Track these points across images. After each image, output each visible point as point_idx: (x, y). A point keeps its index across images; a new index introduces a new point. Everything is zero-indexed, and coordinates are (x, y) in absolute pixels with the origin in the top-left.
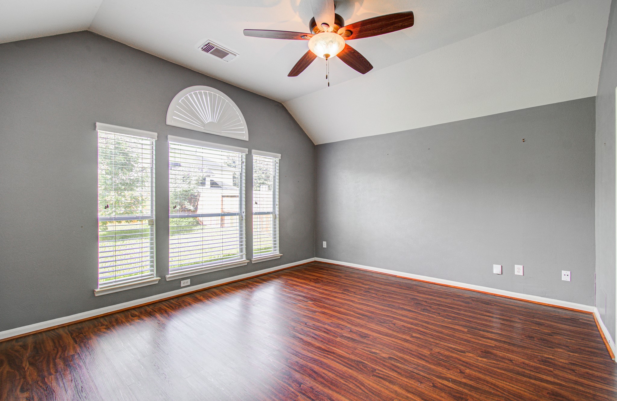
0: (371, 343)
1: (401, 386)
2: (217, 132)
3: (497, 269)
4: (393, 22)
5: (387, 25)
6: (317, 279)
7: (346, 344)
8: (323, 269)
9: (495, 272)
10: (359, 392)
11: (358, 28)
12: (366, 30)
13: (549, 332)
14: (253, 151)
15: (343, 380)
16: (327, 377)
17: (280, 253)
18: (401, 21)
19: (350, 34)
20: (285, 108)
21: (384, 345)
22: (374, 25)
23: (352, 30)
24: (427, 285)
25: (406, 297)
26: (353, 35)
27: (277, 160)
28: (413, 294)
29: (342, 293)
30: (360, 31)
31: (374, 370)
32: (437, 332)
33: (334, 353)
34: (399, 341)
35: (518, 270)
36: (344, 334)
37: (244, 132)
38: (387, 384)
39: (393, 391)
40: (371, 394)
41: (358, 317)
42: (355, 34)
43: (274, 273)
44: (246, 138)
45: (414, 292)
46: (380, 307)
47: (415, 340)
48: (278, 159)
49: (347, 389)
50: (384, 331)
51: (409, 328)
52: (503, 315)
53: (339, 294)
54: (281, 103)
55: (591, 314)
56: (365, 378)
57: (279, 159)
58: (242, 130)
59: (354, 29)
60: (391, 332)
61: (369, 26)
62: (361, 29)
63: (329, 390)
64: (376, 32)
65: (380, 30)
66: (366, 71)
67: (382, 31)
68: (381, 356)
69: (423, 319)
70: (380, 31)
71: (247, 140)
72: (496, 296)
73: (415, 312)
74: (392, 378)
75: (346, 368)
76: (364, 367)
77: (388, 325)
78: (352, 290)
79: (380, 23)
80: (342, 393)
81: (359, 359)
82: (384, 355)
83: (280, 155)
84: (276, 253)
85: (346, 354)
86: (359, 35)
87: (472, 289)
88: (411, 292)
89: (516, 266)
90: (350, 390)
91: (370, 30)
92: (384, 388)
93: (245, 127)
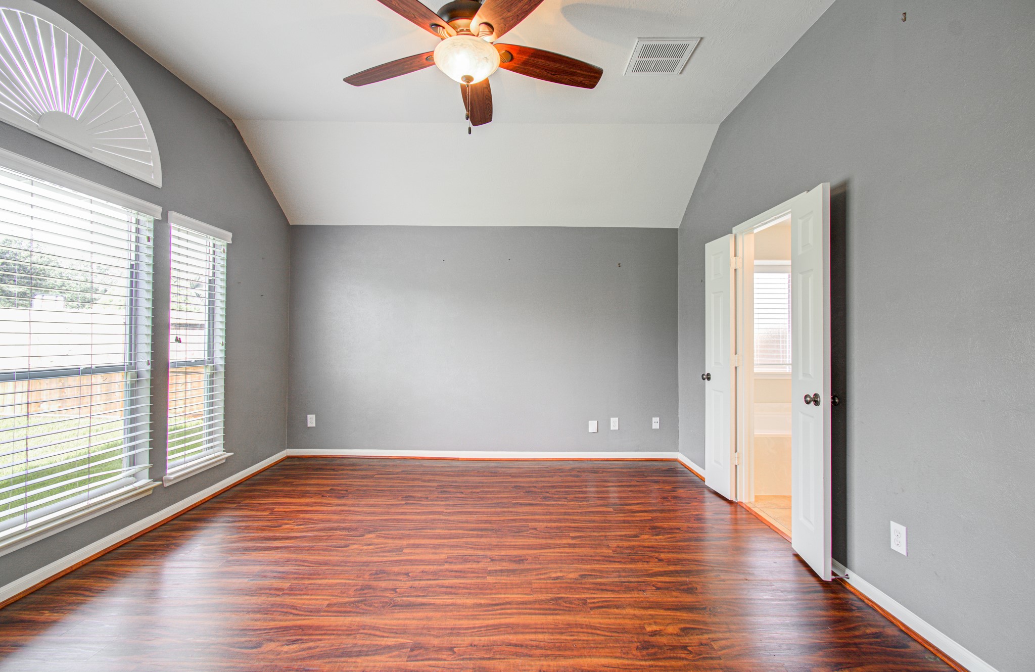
0: (539, 566)
1: (633, 606)
2: (84, 149)
3: (592, 426)
4: (574, 72)
5: (564, 72)
6: (331, 489)
7: (510, 582)
8: (323, 469)
9: (590, 431)
10: (602, 641)
11: (525, 57)
12: (533, 65)
13: (670, 488)
14: (173, 215)
15: (567, 636)
16: (542, 643)
17: (227, 451)
18: (582, 75)
19: (510, 59)
20: (239, 133)
21: (555, 561)
22: (548, 63)
23: (514, 55)
24: (511, 464)
25: (506, 487)
26: (511, 62)
27: (222, 245)
28: (507, 480)
29: (407, 504)
30: (525, 63)
31: (584, 602)
32: (590, 522)
33: (509, 603)
34: (567, 550)
35: (614, 423)
36: (489, 569)
37: (152, 165)
38: (616, 611)
39: (631, 616)
40: (617, 634)
41: (478, 535)
42: (515, 63)
43: (214, 500)
44: (156, 179)
45: (507, 477)
46: (489, 510)
47: (579, 541)
48: (225, 243)
49: (584, 645)
50: (534, 543)
51: (557, 528)
52: (620, 482)
53: (403, 507)
54: (231, 120)
55: (675, 460)
56: (587, 617)
57: (228, 244)
58: (147, 157)
59: (518, 56)
60: (543, 541)
61: (542, 62)
62: (528, 59)
63: (566, 660)
64: (545, 73)
65: (552, 74)
66: (480, 123)
67: (554, 77)
68: (571, 579)
69: (559, 511)
70: (550, 76)
71: (158, 183)
72: (593, 461)
73: (538, 504)
74: (614, 601)
75: (551, 617)
76: (569, 603)
77: (529, 533)
78: (419, 495)
79: (558, 65)
80: (586, 654)
81: (550, 595)
82: (572, 576)
83: (230, 235)
84: (218, 453)
85: (526, 596)
86: (519, 67)
87: (564, 457)
88: (503, 479)
89: (612, 419)
90: (590, 644)
91: (539, 68)
92: (620, 618)
93: (153, 149)
